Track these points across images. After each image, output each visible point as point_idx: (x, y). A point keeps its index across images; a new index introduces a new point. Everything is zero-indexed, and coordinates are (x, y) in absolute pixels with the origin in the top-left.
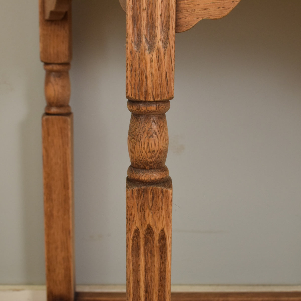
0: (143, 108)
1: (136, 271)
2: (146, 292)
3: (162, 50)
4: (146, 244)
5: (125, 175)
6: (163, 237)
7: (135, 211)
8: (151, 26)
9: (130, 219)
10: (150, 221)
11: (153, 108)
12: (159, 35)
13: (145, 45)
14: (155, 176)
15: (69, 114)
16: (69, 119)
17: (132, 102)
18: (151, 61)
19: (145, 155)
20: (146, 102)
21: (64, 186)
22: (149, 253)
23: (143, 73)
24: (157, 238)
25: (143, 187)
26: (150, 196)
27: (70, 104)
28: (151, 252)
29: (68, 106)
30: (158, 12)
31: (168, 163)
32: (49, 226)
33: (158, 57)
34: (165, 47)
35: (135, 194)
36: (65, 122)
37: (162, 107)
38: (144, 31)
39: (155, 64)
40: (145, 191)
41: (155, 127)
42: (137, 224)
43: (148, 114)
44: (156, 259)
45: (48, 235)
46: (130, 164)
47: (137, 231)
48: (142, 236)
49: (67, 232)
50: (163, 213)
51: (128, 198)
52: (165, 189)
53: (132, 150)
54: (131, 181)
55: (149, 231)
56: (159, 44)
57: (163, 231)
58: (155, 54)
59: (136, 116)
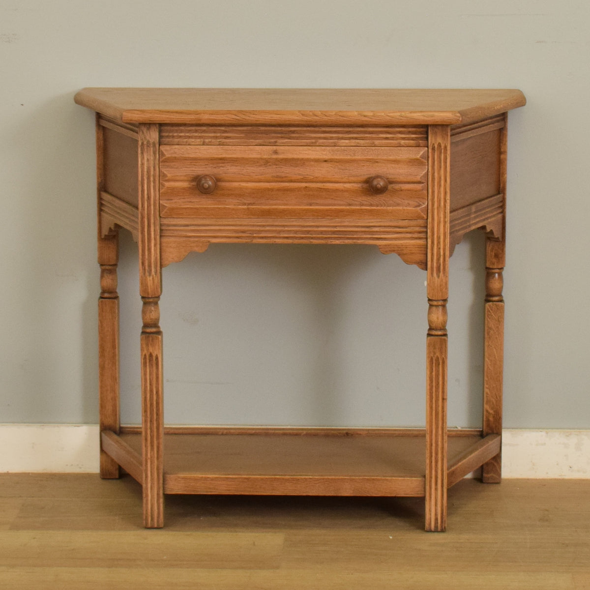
0: (147, 300)
1: (145, 374)
2: (150, 385)
3: (154, 276)
4: (150, 361)
5: (140, 331)
6: (157, 358)
7: (144, 346)
8: (150, 266)
9: (142, 350)
10: (151, 350)
11: (151, 300)
12: (153, 270)
13: (147, 274)
14: (154, 330)
15: (117, 298)
16: (116, 301)
17: (143, 298)
18: (150, 280)
19: (148, 321)
20: (149, 298)
21: (113, 346)
22: (151, 365)
23: (147, 285)
24: (154, 358)
25: (147, 335)
26: (151, 339)
27: (117, 291)
28: (152, 365)
29: (116, 292)
30: (153, 260)
31: (160, 324)
32: (102, 375)
33: (153, 278)
34: (156, 274)
35: (144, 338)
36: (114, 303)
37: (156, 299)
38: (147, 268)
39: (152, 282)
40: (148, 337)
41: (153, 308)
42: (145, 352)
43: (150, 303)
44: (154, 368)
45: (102, 381)
46: (142, 325)
47: (145, 355)
48: (148, 357)
49: (115, 379)
50: (157, 347)
51: (141, 340)
52: (157, 336)
53: (143, 318)
54: (143, 333)
55: (151, 355)
56: (153, 273)
57: (157, 355)
58: (151, 278)
59: (145, 304)
